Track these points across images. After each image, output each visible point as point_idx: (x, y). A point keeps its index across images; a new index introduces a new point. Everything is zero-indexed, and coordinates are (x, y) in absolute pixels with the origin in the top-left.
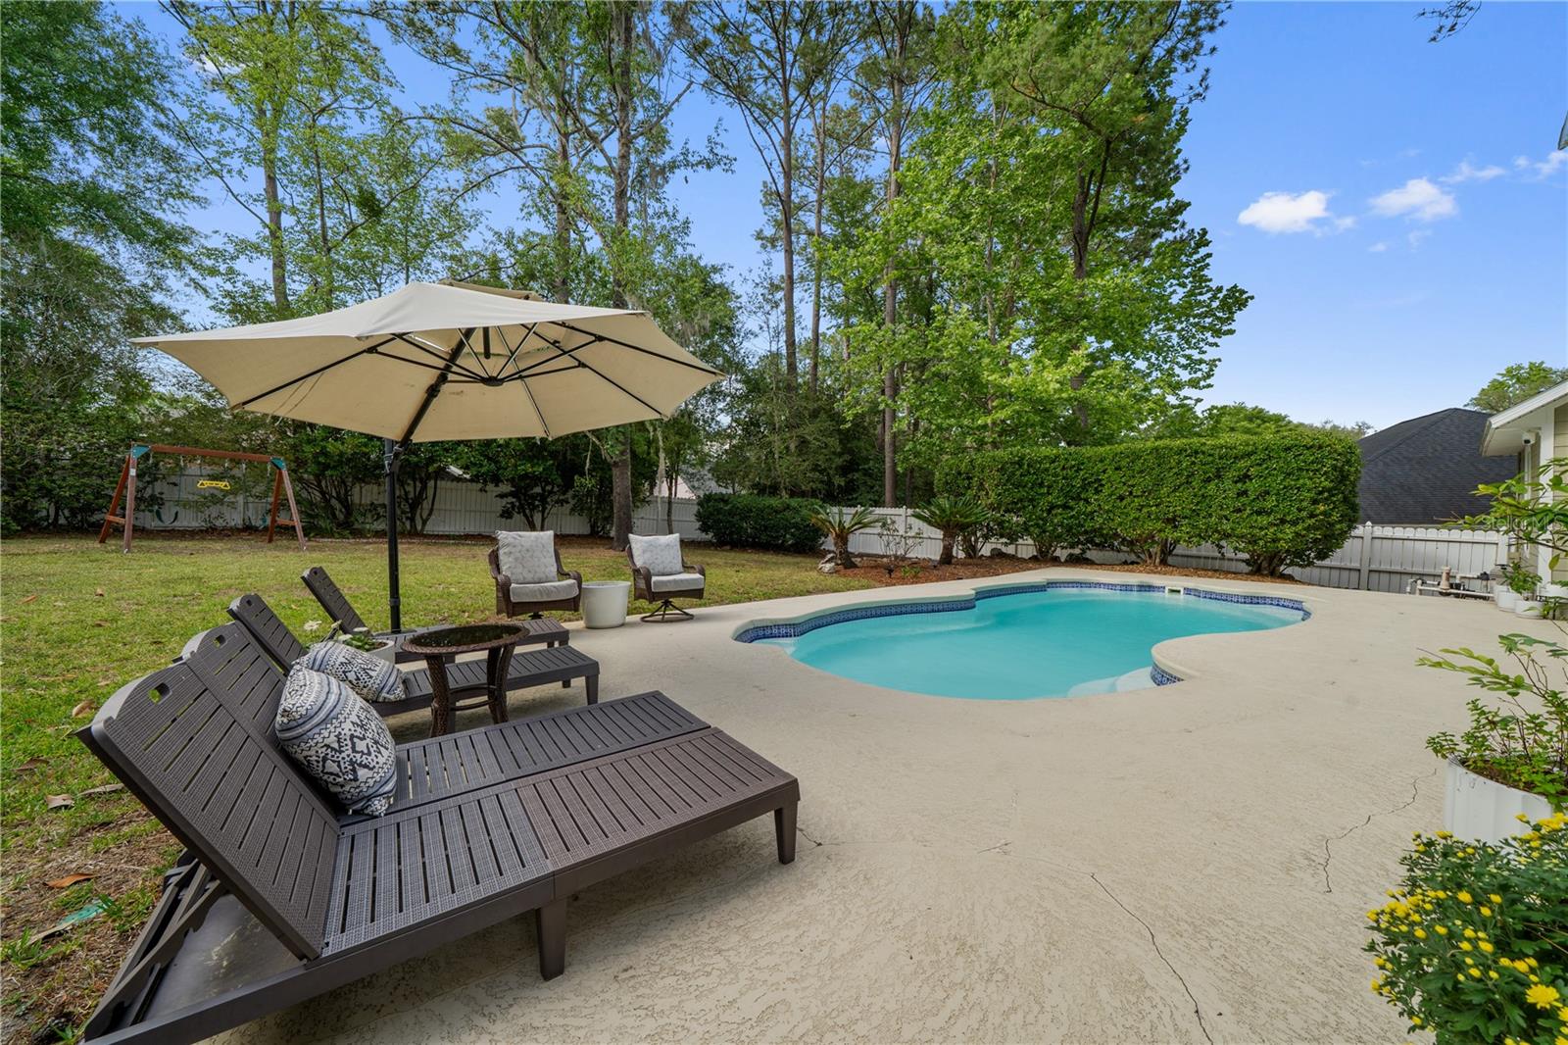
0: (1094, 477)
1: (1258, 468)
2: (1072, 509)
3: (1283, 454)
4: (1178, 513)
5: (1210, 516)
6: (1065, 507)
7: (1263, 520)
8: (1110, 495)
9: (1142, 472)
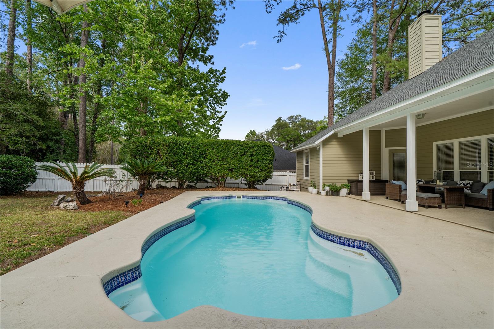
0: (204, 152)
1: (255, 152)
2: (196, 165)
3: (262, 148)
4: (233, 167)
5: (243, 168)
6: (193, 164)
7: (257, 170)
8: (210, 160)
9: (222, 151)
